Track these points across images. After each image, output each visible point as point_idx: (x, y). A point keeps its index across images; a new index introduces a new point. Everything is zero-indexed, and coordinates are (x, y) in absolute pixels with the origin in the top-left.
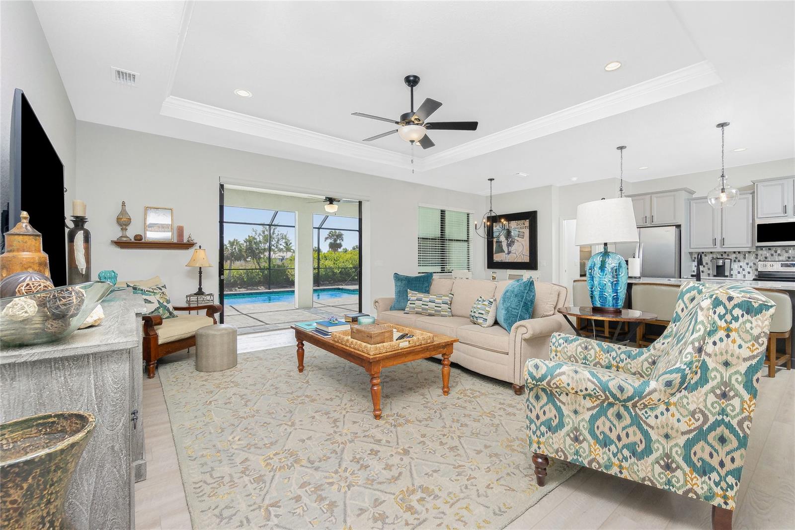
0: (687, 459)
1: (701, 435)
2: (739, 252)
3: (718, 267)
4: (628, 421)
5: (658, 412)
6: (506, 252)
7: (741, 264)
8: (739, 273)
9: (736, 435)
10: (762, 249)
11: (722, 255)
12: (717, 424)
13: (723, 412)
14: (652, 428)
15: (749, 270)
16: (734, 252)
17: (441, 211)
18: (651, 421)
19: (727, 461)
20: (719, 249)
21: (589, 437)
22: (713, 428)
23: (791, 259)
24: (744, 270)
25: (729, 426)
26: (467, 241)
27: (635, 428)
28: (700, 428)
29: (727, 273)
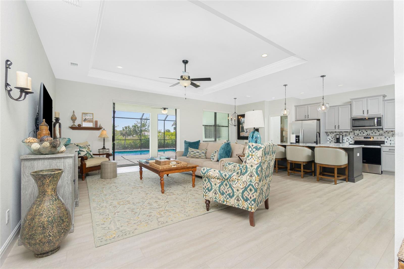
0: (243, 197)
1: (246, 189)
2: (347, 132)
3: (337, 138)
4: (228, 186)
5: (235, 183)
6: (246, 132)
7: (348, 137)
8: (347, 141)
9: (254, 188)
10: (356, 131)
11: (340, 133)
12: (250, 185)
13: (251, 181)
14: (234, 188)
15: (351, 140)
16: (345, 132)
17: (215, 113)
18: (234, 186)
19: (252, 197)
20: (337, 130)
21: (219, 193)
22: (248, 187)
23: (369, 135)
24: (349, 140)
25: (252, 185)
26: (228, 127)
27: (230, 188)
28: (245, 187)
29: (341, 141)
